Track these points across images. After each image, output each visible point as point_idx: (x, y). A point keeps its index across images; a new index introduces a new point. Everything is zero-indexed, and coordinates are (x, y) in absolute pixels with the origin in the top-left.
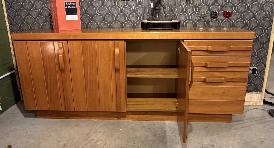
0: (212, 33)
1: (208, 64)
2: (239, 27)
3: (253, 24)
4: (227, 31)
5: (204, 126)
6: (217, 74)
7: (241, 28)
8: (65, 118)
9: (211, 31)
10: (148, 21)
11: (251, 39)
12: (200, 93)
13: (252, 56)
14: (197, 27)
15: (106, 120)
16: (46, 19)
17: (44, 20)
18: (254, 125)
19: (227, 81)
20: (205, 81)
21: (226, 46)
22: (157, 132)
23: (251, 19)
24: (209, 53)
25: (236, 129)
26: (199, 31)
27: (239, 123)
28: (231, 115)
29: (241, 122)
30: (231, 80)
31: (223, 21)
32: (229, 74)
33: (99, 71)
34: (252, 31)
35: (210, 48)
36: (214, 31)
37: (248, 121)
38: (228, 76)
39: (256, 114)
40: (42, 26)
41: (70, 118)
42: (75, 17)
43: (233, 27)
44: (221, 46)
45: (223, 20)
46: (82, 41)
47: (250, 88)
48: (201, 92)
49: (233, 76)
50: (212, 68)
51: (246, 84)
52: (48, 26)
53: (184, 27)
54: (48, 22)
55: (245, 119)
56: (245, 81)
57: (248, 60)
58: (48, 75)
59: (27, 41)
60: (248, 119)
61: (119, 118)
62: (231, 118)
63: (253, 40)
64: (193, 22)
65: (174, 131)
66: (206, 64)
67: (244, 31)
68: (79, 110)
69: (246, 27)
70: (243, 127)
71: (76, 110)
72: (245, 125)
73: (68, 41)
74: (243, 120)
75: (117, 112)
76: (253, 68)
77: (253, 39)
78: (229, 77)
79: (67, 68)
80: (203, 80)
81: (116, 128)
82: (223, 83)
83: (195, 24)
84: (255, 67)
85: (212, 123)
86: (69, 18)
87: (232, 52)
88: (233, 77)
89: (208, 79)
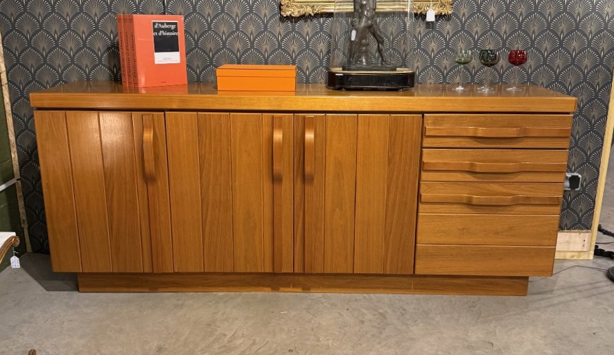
0: (486, 99)
1: (475, 165)
2: (542, 84)
3: (571, 79)
4: (517, 94)
5: (467, 303)
6: (496, 187)
7: (546, 87)
8: (147, 290)
9: (482, 95)
10: (344, 69)
11: (568, 113)
12: (459, 229)
13: (570, 149)
14: (448, 83)
15: (245, 293)
16: (100, 59)
17: (94, 60)
18: (575, 300)
19: (518, 202)
20: (469, 204)
21: (517, 127)
22: (366, 317)
23: (566, 67)
24: (479, 142)
25: (538, 309)
26: (455, 94)
27: (544, 296)
28: (527, 278)
29: (549, 296)
30: (527, 202)
31: (506, 71)
32: (523, 187)
33: (235, 181)
34: (569, 94)
35: (481, 132)
36: (490, 95)
37: (562, 292)
38: (520, 192)
39: (578, 277)
40: (88, 76)
41: (160, 290)
42: (173, 58)
43: (528, 84)
44: (504, 127)
45: (507, 69)
46: (200, 113)
47: (567, 222)
48: (460, 227)
49: (531, 191)
50: (486, 175)
51: (558, 209)
52: (103, 75)
53: (420, 83)
54: (103, 65)
55: (556, 288)
56: (557, 203)
57: (561, 158)
58: (115, 190)
59: (67, 112)
60: (563, 288)
61: (275, 288)
62: (526, 286)
63: (572, 115)
64: (441, 72)
65: (402, 314)
66: (472, 165)
67: (553, 95)
68: (183, 270)
69: (557, 84)
70: (553, 305)
71: (176, 271)
72: (556, 301)
73: (166, 113)
74: (552, 291)
75: (273, 274)
76: (573, 177)
77: (573, 113)
78: (521, 194)
79: (161, 173)
80: (465, 201)
81: (272, 310)
82: (509, 209)
83: (445, 78)
84: (575, 174)
85: (485, 296)
86: (162, 58)
87: (529, 140)
88: (531, 194)
89: (476, 198)
